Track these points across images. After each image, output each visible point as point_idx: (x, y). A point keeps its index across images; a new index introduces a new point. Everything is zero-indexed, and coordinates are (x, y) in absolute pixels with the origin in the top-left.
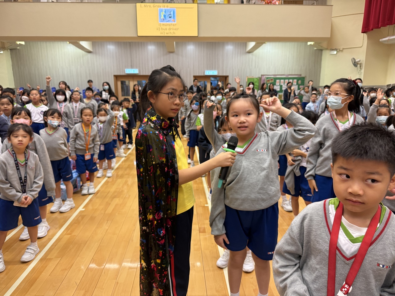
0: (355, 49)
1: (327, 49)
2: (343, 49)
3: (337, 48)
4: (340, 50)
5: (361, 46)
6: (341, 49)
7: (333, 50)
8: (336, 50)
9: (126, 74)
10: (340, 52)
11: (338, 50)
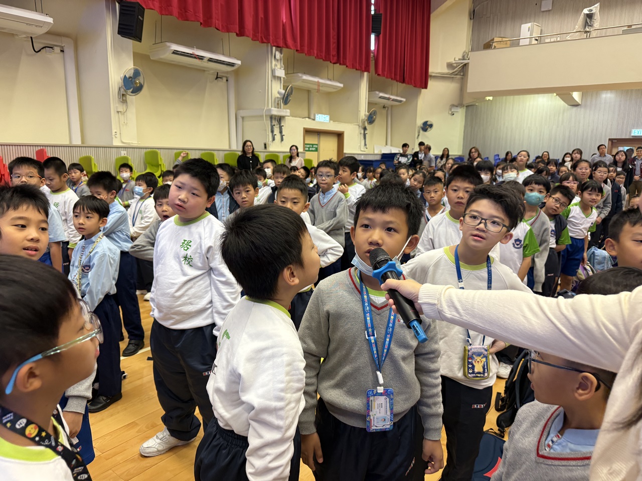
9: (631, 138)
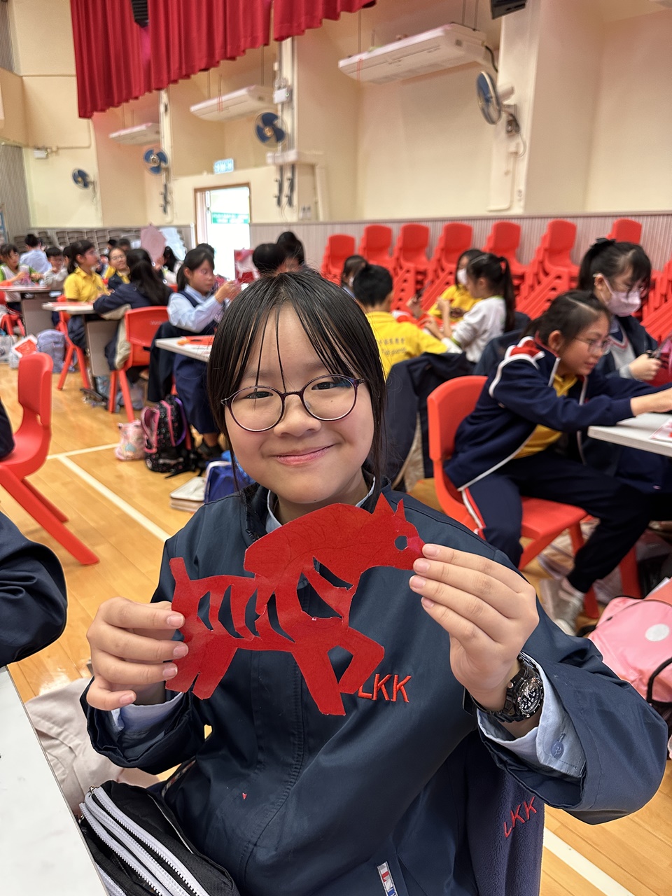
0: (79, 150)
1: (27, 146)
2: (58, 148)
3: (48, 145)
4: (52, 152)
5: (87, 145)
6: (54, 149)
7: (38, 149)
8: (46, 149)
10: (54, 154)
11: (49, 150)
